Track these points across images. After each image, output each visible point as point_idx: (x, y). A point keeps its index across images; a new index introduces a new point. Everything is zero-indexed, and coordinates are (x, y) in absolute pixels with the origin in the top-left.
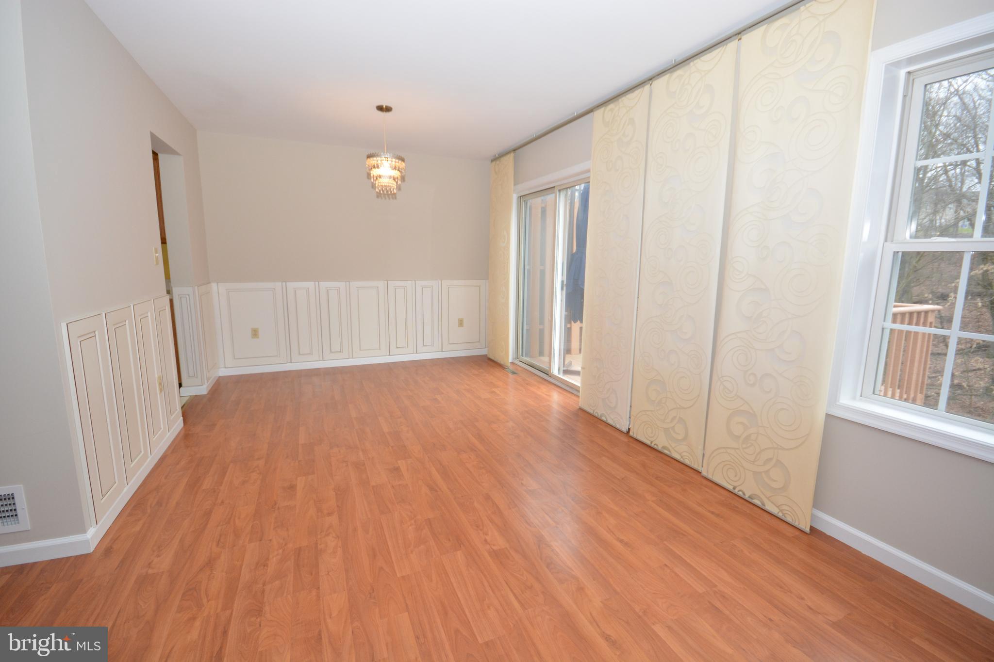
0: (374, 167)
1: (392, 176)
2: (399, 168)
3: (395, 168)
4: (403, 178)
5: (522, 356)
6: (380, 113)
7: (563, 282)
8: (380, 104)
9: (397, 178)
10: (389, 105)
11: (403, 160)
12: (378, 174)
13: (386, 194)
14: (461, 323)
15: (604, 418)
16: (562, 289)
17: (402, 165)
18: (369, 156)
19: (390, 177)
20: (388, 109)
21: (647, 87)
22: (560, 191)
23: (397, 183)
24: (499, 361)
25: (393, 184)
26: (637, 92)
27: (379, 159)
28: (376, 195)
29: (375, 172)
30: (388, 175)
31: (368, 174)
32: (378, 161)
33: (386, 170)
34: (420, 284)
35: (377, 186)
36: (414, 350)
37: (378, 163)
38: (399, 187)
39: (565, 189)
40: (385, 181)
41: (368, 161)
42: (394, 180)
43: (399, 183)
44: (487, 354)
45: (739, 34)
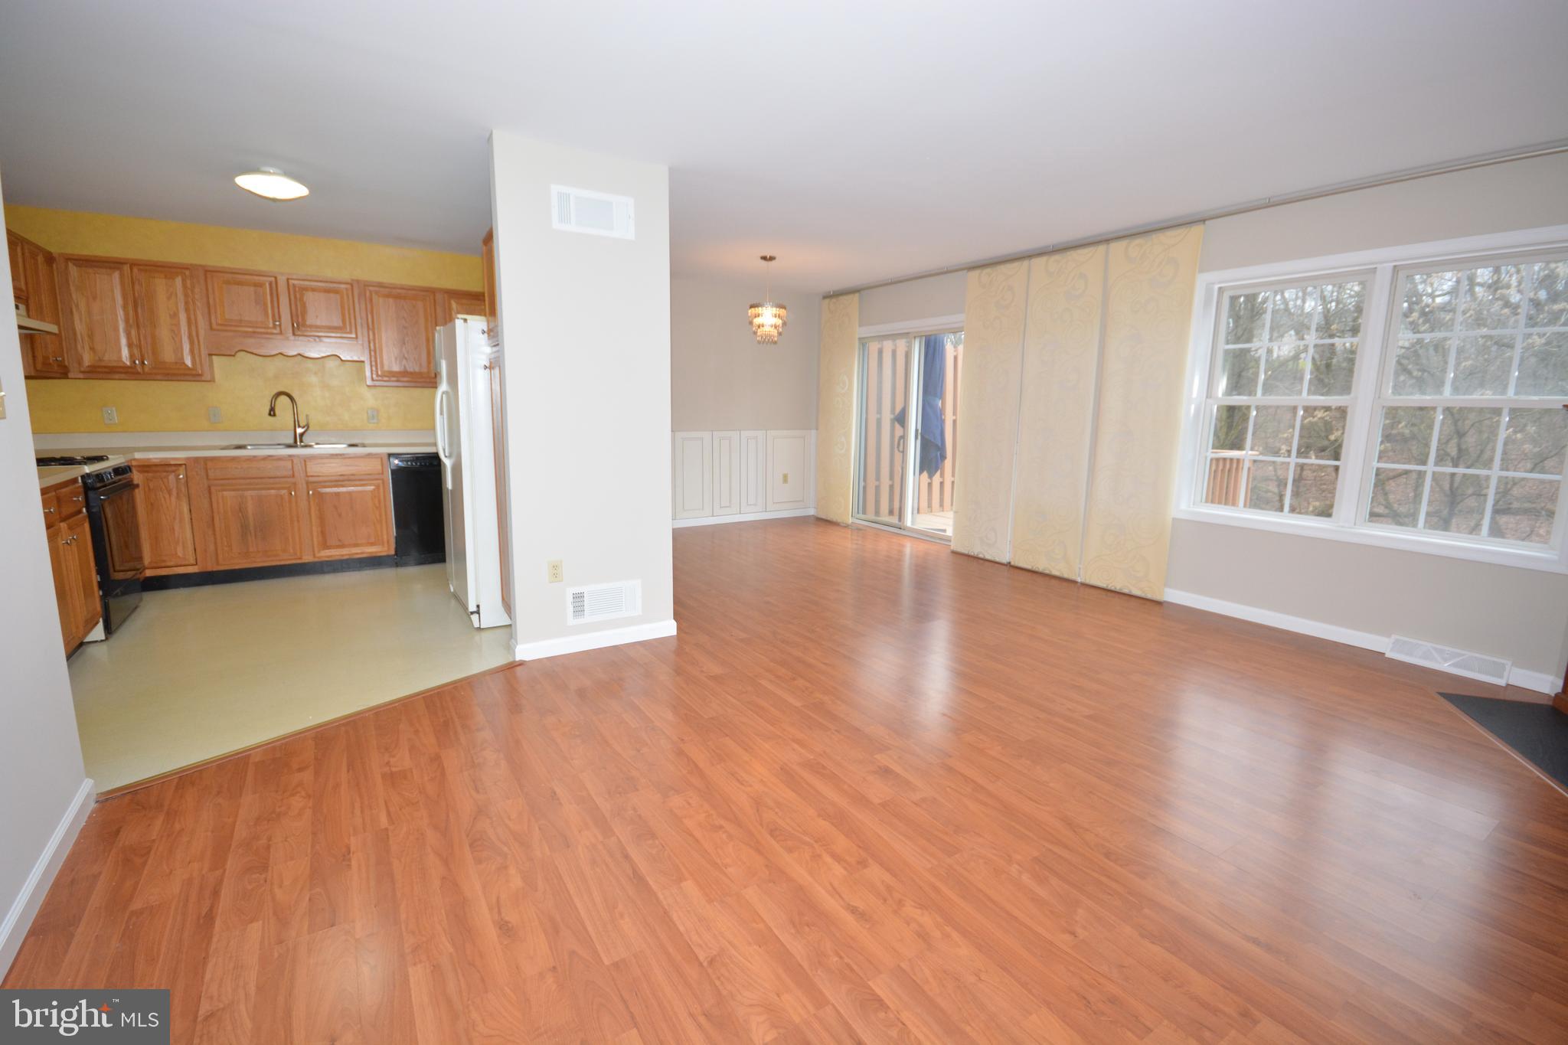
0: (755, 317)
1: (774, 324)
2: (779, 315)
3: (775, 316)
4: (784, 324)
5: (858, 513)
6: (763, 262)
7: (917, 430)
8: (763, 254)
9: (779, 326)
10: (772, 255)
11: (784, 307)
12: (761, 323)
13: (768, 341)
14: (785, 479)
15: (981, 556)
16: (916, 438)
17: (782, 312)
18: (752, 307)
19: (772, 326)
20: (772, 259)
21: (1026, 263)
22: (915, 337)
23: (778, 330)
24: (834, 520)
25: (775, 332)
26: (1016, 264)
27: (760, 308)
28: (759, 342)
29: (757, 321)
30: (770, 323)
31: (751, 323)
32: (759, 310)
33: (768, 318)
34: (745, 434)
35: (758, 334)
36: (738, 510)
37: (760, 312)
38: (780, 334)
39: (921, 336)
40: (767, 329)
41: (750, 311)
42: (776, 327)
43: (780, 330)
44: (816, 514)
45: (1107, 241)
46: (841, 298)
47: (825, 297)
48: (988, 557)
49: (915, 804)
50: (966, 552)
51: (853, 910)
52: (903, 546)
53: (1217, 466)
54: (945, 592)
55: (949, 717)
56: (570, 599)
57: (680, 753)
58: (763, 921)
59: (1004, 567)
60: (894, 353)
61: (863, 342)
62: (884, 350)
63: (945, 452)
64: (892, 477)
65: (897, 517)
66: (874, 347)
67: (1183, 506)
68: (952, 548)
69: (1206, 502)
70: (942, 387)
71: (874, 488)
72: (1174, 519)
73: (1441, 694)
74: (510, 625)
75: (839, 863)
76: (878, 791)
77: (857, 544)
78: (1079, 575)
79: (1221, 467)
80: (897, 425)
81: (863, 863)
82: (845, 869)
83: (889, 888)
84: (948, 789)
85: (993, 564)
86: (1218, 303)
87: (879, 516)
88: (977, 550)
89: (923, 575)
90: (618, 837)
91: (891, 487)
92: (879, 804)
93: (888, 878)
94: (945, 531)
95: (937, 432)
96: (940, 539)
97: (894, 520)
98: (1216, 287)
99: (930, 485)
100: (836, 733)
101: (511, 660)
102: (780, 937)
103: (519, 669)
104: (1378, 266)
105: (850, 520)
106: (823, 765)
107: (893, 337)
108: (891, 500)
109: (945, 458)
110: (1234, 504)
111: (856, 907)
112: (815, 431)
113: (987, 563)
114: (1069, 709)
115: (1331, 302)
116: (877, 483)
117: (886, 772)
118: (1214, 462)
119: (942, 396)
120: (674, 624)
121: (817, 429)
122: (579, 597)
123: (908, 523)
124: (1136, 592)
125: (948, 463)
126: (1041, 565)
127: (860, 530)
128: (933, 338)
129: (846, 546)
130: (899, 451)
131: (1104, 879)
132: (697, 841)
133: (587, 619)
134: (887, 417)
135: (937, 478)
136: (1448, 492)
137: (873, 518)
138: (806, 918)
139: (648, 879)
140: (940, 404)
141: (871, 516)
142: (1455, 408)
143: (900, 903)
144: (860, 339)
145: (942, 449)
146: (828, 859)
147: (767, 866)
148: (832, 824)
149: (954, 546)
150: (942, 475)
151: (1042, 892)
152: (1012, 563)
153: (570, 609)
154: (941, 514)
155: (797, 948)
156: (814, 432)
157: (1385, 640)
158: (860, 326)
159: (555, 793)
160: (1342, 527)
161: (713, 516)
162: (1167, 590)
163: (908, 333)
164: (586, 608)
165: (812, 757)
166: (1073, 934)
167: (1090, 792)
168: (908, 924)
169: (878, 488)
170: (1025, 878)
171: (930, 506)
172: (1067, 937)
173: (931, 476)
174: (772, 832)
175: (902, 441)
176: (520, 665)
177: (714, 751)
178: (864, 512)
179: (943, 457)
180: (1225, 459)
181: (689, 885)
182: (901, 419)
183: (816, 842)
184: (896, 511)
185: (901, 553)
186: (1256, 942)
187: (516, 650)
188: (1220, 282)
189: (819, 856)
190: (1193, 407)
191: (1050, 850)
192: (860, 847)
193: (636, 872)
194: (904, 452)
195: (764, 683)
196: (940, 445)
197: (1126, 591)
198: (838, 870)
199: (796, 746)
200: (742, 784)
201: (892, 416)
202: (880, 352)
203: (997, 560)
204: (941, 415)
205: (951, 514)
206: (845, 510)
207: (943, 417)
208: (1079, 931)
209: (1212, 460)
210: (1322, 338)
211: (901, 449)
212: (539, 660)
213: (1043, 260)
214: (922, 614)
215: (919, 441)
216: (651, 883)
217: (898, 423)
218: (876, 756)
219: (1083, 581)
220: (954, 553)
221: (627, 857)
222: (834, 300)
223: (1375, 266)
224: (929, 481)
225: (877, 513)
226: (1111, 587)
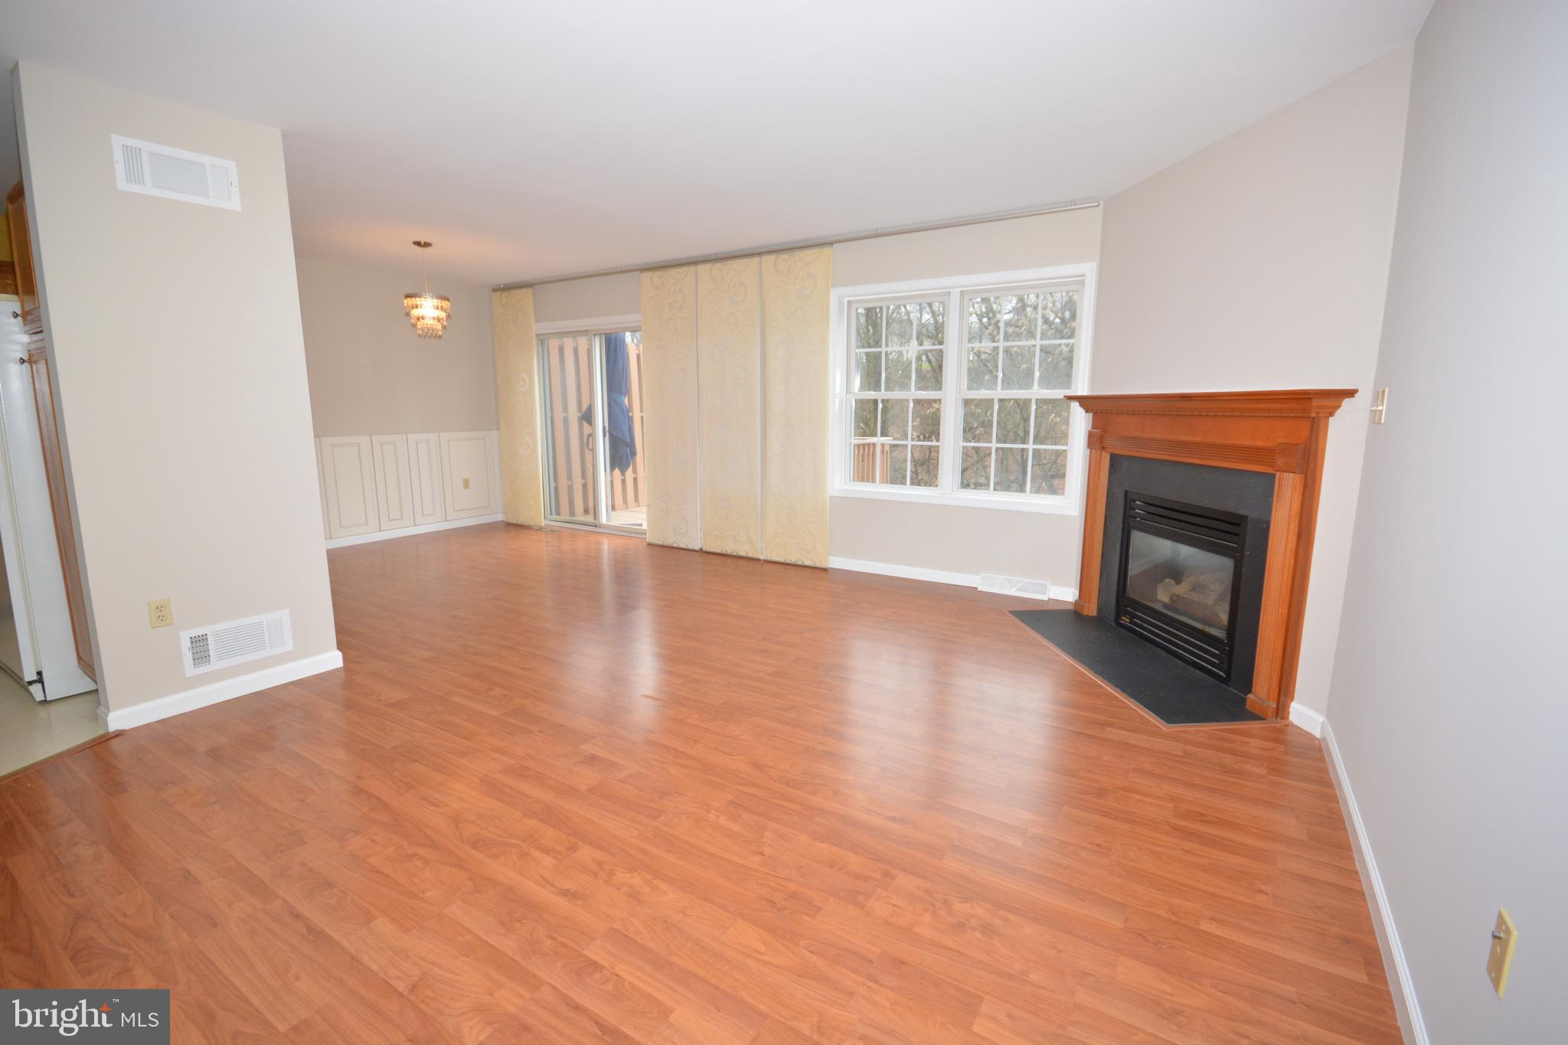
0: (413, 308)
1: (436, 316)
2: (442, 307)
3: (437, 308)
4: (449, 317)
5: (551, 513)
6: (417, 248)
7: (604, 428)
8: (417, 239)
9: (442, 319)
10: (427, 241)
11: (446, 299)
12: (421, 315)
13: (429, 335)
14: (466, 484)
16: (604, 435)
17: (445, 304)
18: (407, 296)
19: (434, 319)
20: (427, 245)
22: (594, 335)
23: (442, 324)
24: (526, 524)
25: (438, 326)
27: (418, 299)
28: (420, 336)
29: (415, 313)
30: (431, 316)
31: (408, 314)
32: (418, 301)
33: (428, 310)
34: (412, 437)
35: (419, 327)
36: (412, 520)
37: (418, 303)
38: (444, 328)
39: (601, 334)
40: (429, 322)
41: (405, 301)
42: (439, 320)
43: (445, 323)
44: (504, 519)
45: (760, 254)
46: (513, 291)
47: (494, 290)
48: (682, 546)
49: (621, 781)
50: (661, 543)
51: (565, 893)
52: (599, 543)
53: (864, 450)
54: (645, 582)
55: (654, 699)
56: (186, 644)
57: (358, 791)
58: (469, 931)
59: (696, 553)
60: (576, 350)
61: (542, 339)
62: (565, 348)
63: (635, 448)
64: (584, 476)
65: (593, 516)
66: (554, 344)
67: (837, 486)
68: (648, 540)
69: (854, 480)
70: (626, 384)
71: (566, 488)
72: (831, 497)
73: (1011, 612)
74: (97, 690)
75: (549, 854)
76: (585, 778)
77: (552, 546)
78: (762, 554)
79: (866, 452)
80: (585, 424)
81: (573, 848)
82: (555, 858)
83: (600, 863)
84: (653, 762)
85: (686, 552)
86: (848, 313)
87: (574, 516)
88: (670, 540)
89: (623, 572)
90: (284, 900)
91: (585, 486)
92: (587, 790)
93: (598, 855)
94: (641, 525)
95: (626, 430)
96: (637, 533)
97: (590, 519)
98: (846, 300)
99: (623, 481)
100: (539, 734)
101: (101, 732)
102: (489, 941)
103: (114, 742)
104: (951, 290)
105: (543, 523)
106: (526, 767)
107: (574, 334)
108: (585, 499)
109: (636, 454)
110: (874, 481)
111: (567, 890)
112: (496, 431)
113: (681, 551)
114: (757, 671)
115: (939, 316)
116: (569, 483)
117: (592, 760)
118: (861, 447)
119: (628, 392)
120: (339, 654)
121: (498, 430)
122: (199, 645)
123: (604, 520)
124: (808, 563)
125: (639, 457)
126: (730, 548)
127: (553, 531)
128: (613, 336)
129: (541, 549)
130: (588, 449)
131: (785, 804)
132: (387, 876)
133: (215, 665)
134: (574, 415)
135: (629, 472)
136: (1021, 463)
137: (568, 518)
138: (517, 915)
139: (327, 930)
140: (626, 401)
141: (565, 516)
142: (1021, 399)
143: (611, 873)
144: (537, 335)
145: (631, 445)
146: (537, 854)
147: (470, 879)
148: (540, 820)
149: (650, 538)
150: (635, 471)
151: (735, 827)
152: (704, 549)
153: (188, 656)
154: (636, 509)
155: (508, 945)
156: (495, 433)
157: (976, 577)
158: (536, 322)
159: (189, 873)
160: (945, 494)
161: (380, 531)
162: (830, 558)
163: (587, 331)
164: (212, 653)
165: (514, 762)
166: (762, 854)
167: (774, 736)
168: (619, 889)
169: (570, 488)
170: (723, 821)
171: (625, 501)
172: (757, 858)
173: (623, 473)
174: (474, 846)
175: (591, 439)
176: (117, 736)
177: (401, 781)
178: (558, 513)
179: (634, 453)
180: (869, 444)
181: (381, 924)
182: (588, 417)
183: (523, 841)
184: (591, 510)
185: (599, 551)
186: (893, 819)
187: (109, 719)
188: (849, 296)
189: (528, 854)
190: (837, 401)
191: (742, 792)
192: (569, 834)
193: (310, 929)
194: (593, 450)
195: (455, 699)
196: (629, 441)
197: (800, 563)
198: (548, 861)
199: (496, 755)
200: (436, 806)
201: (579, 415)
202: (561, 349)
203: (690, 547)
204: (628, 412)
205: (644, 509)
206: (537, 511)
207: (630, 414)
208: (767, 851)
209: (854, 446)
210: (934, 344)
211: (590, 447)
212: (148, 726)
213: (708, 266)
214: (625, 606)
215: (607, 438)
216: (331, 933)
217: (587, 422)
218: (582, 747)
219: (765, 558)
220: (650, 545)
221: (297, 916)
222: (505, 294)
223: (948, 290)
224: (622, 477)
225: (572, 513)
226: (788, 561)
